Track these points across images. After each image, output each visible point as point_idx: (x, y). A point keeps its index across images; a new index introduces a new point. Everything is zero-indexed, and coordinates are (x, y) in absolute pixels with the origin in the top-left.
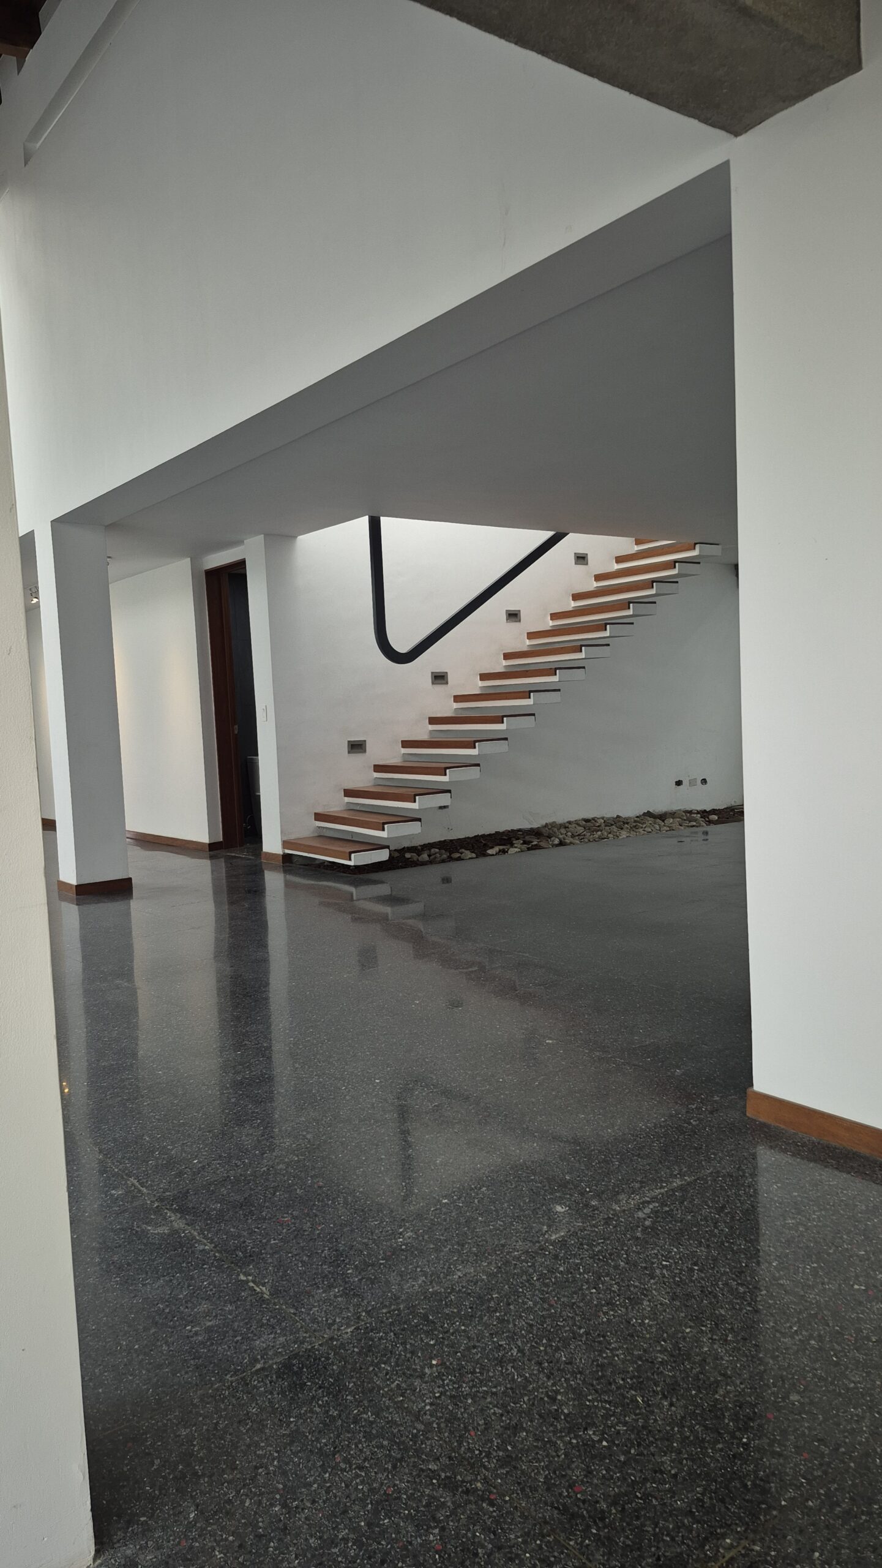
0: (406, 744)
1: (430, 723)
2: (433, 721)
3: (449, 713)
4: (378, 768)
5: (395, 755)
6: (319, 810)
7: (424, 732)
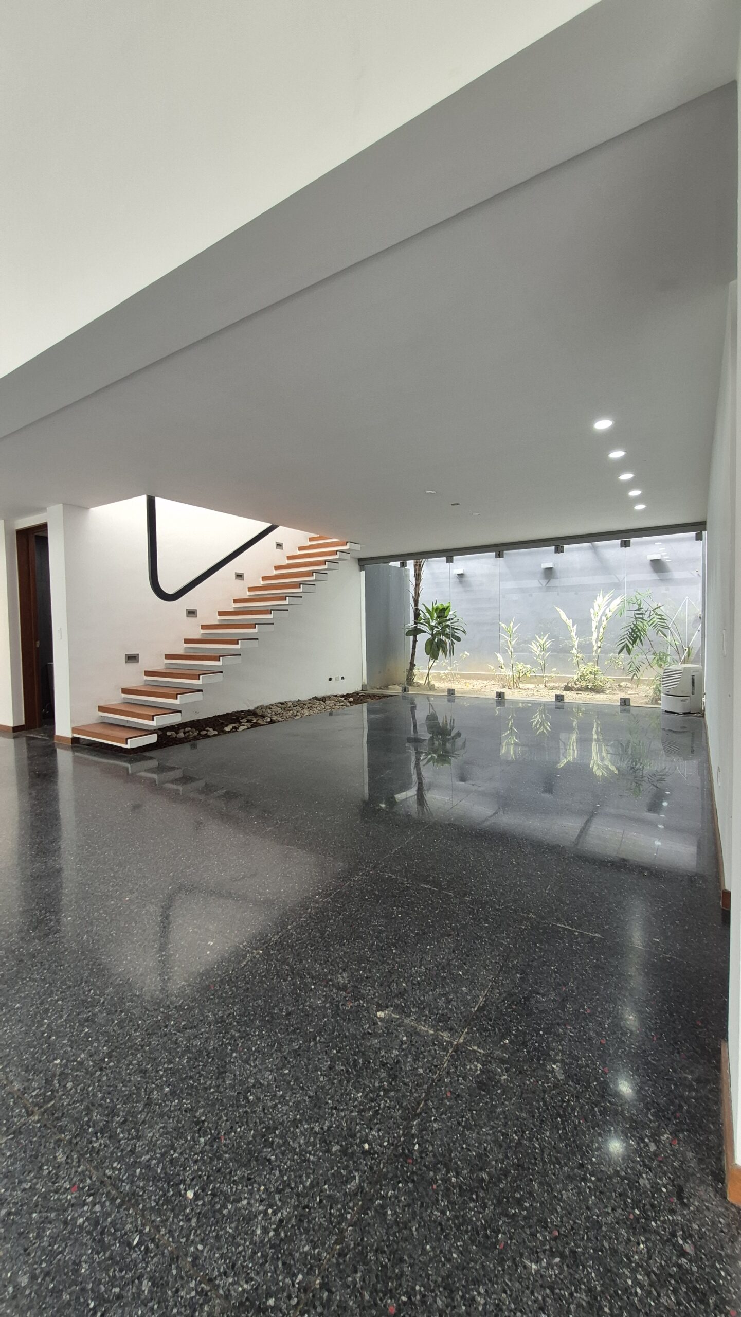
0: (168, 657)
1: (185, 643)
2: (187, 641)
3: (198, 637)
4: (147, 673)
5: (160, 664)
6: (102, 704)
7: (180, 649)
